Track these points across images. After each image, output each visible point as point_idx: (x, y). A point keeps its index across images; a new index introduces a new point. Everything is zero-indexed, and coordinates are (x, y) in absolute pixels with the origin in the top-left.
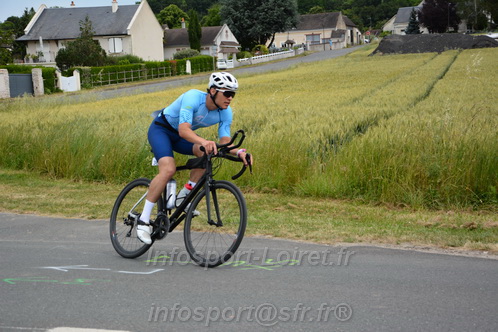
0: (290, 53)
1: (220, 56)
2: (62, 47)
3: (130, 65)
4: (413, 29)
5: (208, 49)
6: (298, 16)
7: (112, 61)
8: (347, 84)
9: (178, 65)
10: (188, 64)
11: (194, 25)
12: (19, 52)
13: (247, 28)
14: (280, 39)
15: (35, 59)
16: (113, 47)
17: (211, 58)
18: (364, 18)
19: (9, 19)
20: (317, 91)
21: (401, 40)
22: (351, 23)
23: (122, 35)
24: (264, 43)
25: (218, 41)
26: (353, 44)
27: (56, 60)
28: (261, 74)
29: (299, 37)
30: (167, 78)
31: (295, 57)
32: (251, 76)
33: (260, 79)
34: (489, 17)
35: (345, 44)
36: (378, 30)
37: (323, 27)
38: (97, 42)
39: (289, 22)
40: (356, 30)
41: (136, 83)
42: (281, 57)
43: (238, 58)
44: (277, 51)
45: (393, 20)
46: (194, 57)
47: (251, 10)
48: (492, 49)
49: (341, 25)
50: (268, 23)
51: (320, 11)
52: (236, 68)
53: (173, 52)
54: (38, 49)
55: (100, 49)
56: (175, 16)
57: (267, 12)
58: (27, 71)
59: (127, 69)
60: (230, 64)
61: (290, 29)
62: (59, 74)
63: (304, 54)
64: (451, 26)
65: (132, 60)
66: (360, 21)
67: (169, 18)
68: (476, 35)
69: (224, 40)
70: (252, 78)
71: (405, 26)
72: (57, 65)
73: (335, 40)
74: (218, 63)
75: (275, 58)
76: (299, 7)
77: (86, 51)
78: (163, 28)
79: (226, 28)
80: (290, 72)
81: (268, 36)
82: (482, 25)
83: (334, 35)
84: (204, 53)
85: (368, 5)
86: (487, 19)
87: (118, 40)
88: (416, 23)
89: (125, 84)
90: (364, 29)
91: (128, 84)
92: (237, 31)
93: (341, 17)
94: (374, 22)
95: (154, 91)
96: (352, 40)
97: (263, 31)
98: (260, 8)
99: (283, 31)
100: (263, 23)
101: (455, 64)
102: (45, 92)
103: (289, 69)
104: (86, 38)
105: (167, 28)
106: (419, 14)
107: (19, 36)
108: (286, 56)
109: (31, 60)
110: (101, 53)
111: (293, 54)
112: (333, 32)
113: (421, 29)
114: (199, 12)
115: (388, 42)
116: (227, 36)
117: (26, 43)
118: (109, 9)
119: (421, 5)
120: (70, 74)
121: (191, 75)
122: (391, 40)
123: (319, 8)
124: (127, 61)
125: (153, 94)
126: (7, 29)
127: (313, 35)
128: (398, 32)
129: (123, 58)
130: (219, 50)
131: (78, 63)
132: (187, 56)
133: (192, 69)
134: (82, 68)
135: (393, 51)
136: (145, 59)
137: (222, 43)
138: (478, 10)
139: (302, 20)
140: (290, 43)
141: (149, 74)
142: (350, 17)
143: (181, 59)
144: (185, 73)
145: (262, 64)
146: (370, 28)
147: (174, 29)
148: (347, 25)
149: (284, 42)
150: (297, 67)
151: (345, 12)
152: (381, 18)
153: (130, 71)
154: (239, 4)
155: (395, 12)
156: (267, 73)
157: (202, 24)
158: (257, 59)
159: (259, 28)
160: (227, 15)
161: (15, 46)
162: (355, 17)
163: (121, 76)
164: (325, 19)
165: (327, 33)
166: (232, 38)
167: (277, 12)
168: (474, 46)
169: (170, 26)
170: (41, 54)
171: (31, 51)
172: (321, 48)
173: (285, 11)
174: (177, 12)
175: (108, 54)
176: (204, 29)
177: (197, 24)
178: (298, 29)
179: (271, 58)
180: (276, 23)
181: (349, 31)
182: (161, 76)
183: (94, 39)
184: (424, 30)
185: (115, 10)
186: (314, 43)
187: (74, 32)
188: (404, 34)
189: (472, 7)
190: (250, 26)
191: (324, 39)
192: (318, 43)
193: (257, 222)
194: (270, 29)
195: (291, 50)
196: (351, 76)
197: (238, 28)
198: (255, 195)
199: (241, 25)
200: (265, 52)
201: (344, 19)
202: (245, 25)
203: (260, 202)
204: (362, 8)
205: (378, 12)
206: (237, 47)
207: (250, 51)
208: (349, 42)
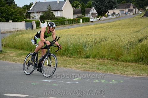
0: (114, 17)
1: (91, 17)
2: (41, 14)
3: (63, 20)
5: (87, 15)
6: (117, 4)
7: (57, 19)
8: (134, 26)
9: (78, 20)
10: (81, 20)
11: (83, 7)
12: (28, 16)
14: (111, 12)
15: (33, 18)
16: (57, 14)
17: (89, 18)
18: (139, 5)
19: (25, 6)
20: (124, 28)
22: (135, 7)
23: (60, 10)
24: (106, 13)
25: (91, 12)
26: (135, 14)
27: (40, 18)
28: (105, 23)
29: (117, 11)
30: (74, 24)
31: (116, 18)
32: (101, 24)
35: (133, 14)
36: (144, 9)
37: (126, 8)
38: (52, 13)
39: (114, 6)
40: (137, 9)
41: (64, 26)
42: (111, 18)
43: (97, 18)
44: (110, 16)
46: (83, 18)
47: (102, 3)
49: (132, 8)
50: (107, 7)
51: (124, 3)
52: (96, 21)
53: (76, 16)
54: (34, 15)
55: (53, 15)
56: (77, 4)
58: (31, 21)
59: (62, 21)
60: (94, 20)
61: (115, 9)
62: (41, 22)
63: (119, 17)
65: (63, 18)
67: (75, 5)
69: (93, 12)
70: (102, 24)
72: (40, 20)
73: (130, 12)
74: (91, 19)
75: (109, 18)
76: (118, 2)
77: (49, 15)
78: (73, 8)
79: (93, 8)
80: (114, 23)
81: (107, 11)
83: (129, 11)
84: (86, 16)
85: (141, 1)
87: (59, 12)
89: (61, 26)
90: (139, 9)
91: (62, 26)
92: (97, 9)
93: (132, 5)
94: (143, 7)
95: (71, 28)
96: (135, 12)
97: (105, 9)
98: (105, 2)
99: (112, 9)
100: (105, 7)
102: (36, 28)
103: (114, 21)
104: (49, 11)
105: (74, 8)
107: (28, 11)
108: (113, 17)
109: (32, 18)
110: (54, 16)
111: (115, 17)
112: (129, 10)
114: (85, 3)
116: (94, 11)
117: (30, 13)
118: (57, 2)
120: (44, 23)
121: (82, 24)
124: (61, 19)
125: (70, 29)
126: (24, 8)
127: (122, 11)
129: (60, 18)
130: (91, 15)
131: (46, 19)
132: (81, 17)
133: (82, 21)
134: (48, 21)
136: (67, 18)
137: (92, 13)
139: (119, 6)
140: (114, 13)
141: (69, 23)
142: (135, 5)
143: (79, 18)
144: (80, 23)
145: (105, 20)
147: (76, 9)
148: (134, 7)
149: (112, 13)
150: (117, 21)
151: (133, 3)
152: (145, 5)
153: (62, 22)
154: (98, 1)
156: (107, 23)
157: (86, 7)
158: (103, 18)
159: (104, 8)
160: (94, 4)
161: (27, 14)
162: (136, 5)
163: (60, 23)
164: (126, 6)
165: (127, 10)
166: (96, 12)
167: (110, 3)
169: (75, 8)
170: (35, 16)
171: (32, 15)
172: (124, 15)
173: (113, 3)
174: (77, 3)
175: (56, 17)
176: (86, 9)
177: (84, 7)
178: (117, 9)
179: (108, 18)
180: (110, 7)
181: (134, 9)
182: (72, 24)
183: (52, 12)
185: (58, 3)
186: (122, 13)
187: (45, 9)
190: (101, 8)
192: (123, 13)
193: (108, 69)
194: (108, 9)
195: (115, 16)
196: (135, 24)
197: (97, 8)
198: (106, 61)
199: (98, 7)
200: (106, 16)
201: (133, 5)
202: (100, 8)
203: (108, 63)
204: (139, 2)
205: (144, 3)
206: (97, 14)
207: (101, 16)
208: (134, 13)
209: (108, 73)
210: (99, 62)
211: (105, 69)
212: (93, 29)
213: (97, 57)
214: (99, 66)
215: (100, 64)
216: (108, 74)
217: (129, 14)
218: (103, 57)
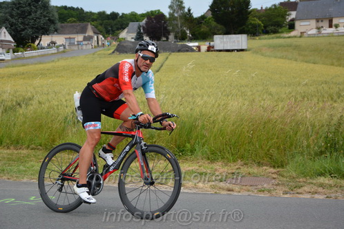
0: (53, 50)
4: (139, 37)
6: (59, 25)
13: (20, 31)
14: (45, 40)
18: (106, 28)
21: (131, 45)
22: (97, 31)
24: (33, 42)
26: (98, 46)
28: (32, 64)
29: (60, 39)
33: (31, 68)
34: (188, 32)
35: (93, 46)
36: (116, 37)
37: (77, 33)
39: (52, 28)
40: (101, 36)
42: (46, 53)
43: (14, 52)
44: (44, 48)
45: (126, 31)
47: (23, 18)
48: (190, 53)
49: (90, 33)
50: (37, 28)
51: (74, 21)
52: (12, 59)
57: (35, 20)
60: (8, 57)
61: (53, 33)
63: (63, 52)
64: (165, 37)
66: (104, 30)
68: (180, 43)
69: (3, 38)
70: (24, 68)
71: (134, 35)
73: (86, 42)
75: (43, 53)
76: (60, 18)
79: (4, 30)
80: (53, 64)
81: (37, 37)
82: (183, 38)
83: (85, 39)
85: (109, 19)
86: (186, 34)
88: (141, 33)
90: (106, 36)
92: (13, 33)
93: (90, 27)
94: (113, 31)
96: (98, 43)
97: (33, 33)
98: (31, 17)
99: (48, 35)
100: (32, 28)
101: (167, 62)
103: (53, 61)
106: (143, 27)
108: (50, 52)
111: (56, 52)
112: (85, 37)
113: (145, 38)
115: (123, 46)
116: (5, 36)
119: (144, 22)
122: (125, 44)
123: (74, 19)
127: (70, 38)
128: (129, 39)
135: (126, 52)
137: (2, 41)
138: (181, 27)
139: (62, 27)
140: (53, 43)
142: (96, 27)
145: (32, 57)
146: (111, 35)
148: (95, 33)
149: (49, 42)
150: (58, 60)
151: (93, 23)
152: (118, 29)
154: (14, 13)
155: (127, 25)
156: (36, 64)
158: (28, 53)
159: (30, 31)
160: (5, 21)
162: (100, 27)
164: (78, 28)
165: (80, 38)
166: (9, 38)
167: (43, 20)
168: (179, 51)
172: (76, 48)
173: (49, 20)
178: (59, 33)
179: (39, 54)
180: (43, 28)
181: (96, 37)
184: (147, 39)
186: (71, 44)
188: (133, 40)
189: (177, 25)
190: (23, 30)
191: (78, 41)
192: (73, 44)
193: (25, 171)
194: (38, 32)
195: (54, 48)
196: (97, 68)
197: (14, 30)
198: (25, 151)
199: (16, 28)
200: (35, 49)
201: (92, 28)
202: (19, 29)
203: (28, 156)
204: (105, 21)
205: (116, 24)
206: (13, 45)
207: (23, 48)
208: (96, 44)
209: (25, 180)
210: (8, 154)
211: (19, 171)
212: (3, 78)
213: (4, 144)
214: (5, 164)
215: (9, 159)
216: (25, 183)
217: (84, 47)
218: (18, 143)
